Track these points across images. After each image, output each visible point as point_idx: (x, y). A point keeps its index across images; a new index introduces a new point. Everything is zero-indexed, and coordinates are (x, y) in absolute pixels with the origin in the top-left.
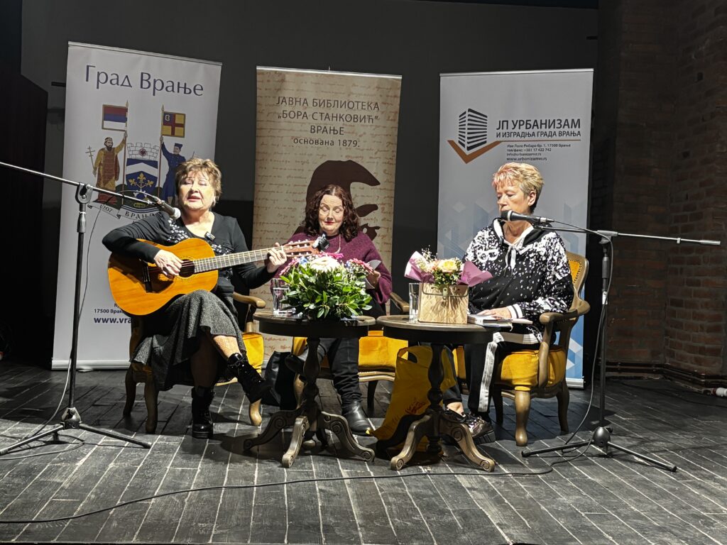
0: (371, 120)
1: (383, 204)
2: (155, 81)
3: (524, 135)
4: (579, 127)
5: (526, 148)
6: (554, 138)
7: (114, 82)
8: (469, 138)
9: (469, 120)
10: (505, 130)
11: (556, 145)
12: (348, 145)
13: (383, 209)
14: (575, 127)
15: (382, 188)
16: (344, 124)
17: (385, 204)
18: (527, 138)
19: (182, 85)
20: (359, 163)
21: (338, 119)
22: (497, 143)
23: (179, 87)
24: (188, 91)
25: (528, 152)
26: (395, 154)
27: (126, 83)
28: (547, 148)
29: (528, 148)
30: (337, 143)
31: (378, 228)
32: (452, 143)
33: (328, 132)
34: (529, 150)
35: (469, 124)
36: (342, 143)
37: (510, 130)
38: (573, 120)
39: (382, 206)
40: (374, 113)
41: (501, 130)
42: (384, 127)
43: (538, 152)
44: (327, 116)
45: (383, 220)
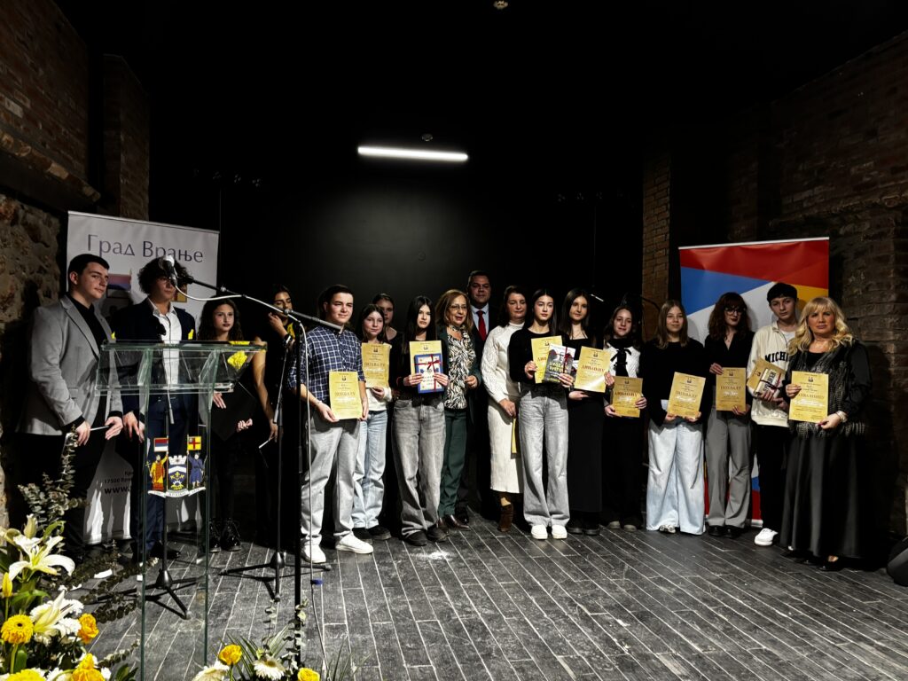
2: (157, 249)
7: (117, 251)
19: (183, 253)
23: (180, 255)
24: (188, 258)
27: (129, 251)
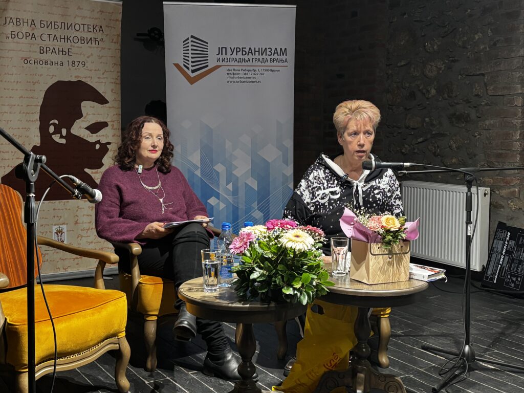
0: (97, 42)
1: (112, 121)
3: (241, 60)
4: (286, 55)
5: (242, 72)
6: (266, 64)
8: (192, 62)
9: (192, 45)
10: (224, 56)
11: (268, 70)
12: (76, 66)
13: (113, 125)
14: (283, 55)
15: (111, 106)
16: (71, 46)
17: (114, 121)
18: (243, 64)
20: (89, 83)
21: (66, 40)
22: (217, 67)
25: (245, 76)
26: (119, 74)
28: (261, 72)
29: (245, 72)
30: (66, 64)
31: (109, 143)
32: (177, 65)
33: (57, 53)
34: (246, 74)
35: (192, 50)
36: (71, 64)
37: (229, 56)
38: (281, 49)
39: (112, 123)
40: (99, 36)
41: (220, 56)
42: (110, 49)
43: (253, 76)
44: (55, 38)
45: (113, 136)
